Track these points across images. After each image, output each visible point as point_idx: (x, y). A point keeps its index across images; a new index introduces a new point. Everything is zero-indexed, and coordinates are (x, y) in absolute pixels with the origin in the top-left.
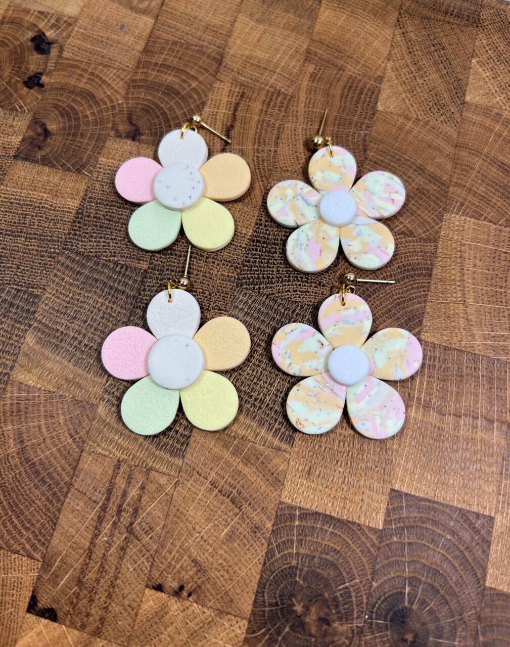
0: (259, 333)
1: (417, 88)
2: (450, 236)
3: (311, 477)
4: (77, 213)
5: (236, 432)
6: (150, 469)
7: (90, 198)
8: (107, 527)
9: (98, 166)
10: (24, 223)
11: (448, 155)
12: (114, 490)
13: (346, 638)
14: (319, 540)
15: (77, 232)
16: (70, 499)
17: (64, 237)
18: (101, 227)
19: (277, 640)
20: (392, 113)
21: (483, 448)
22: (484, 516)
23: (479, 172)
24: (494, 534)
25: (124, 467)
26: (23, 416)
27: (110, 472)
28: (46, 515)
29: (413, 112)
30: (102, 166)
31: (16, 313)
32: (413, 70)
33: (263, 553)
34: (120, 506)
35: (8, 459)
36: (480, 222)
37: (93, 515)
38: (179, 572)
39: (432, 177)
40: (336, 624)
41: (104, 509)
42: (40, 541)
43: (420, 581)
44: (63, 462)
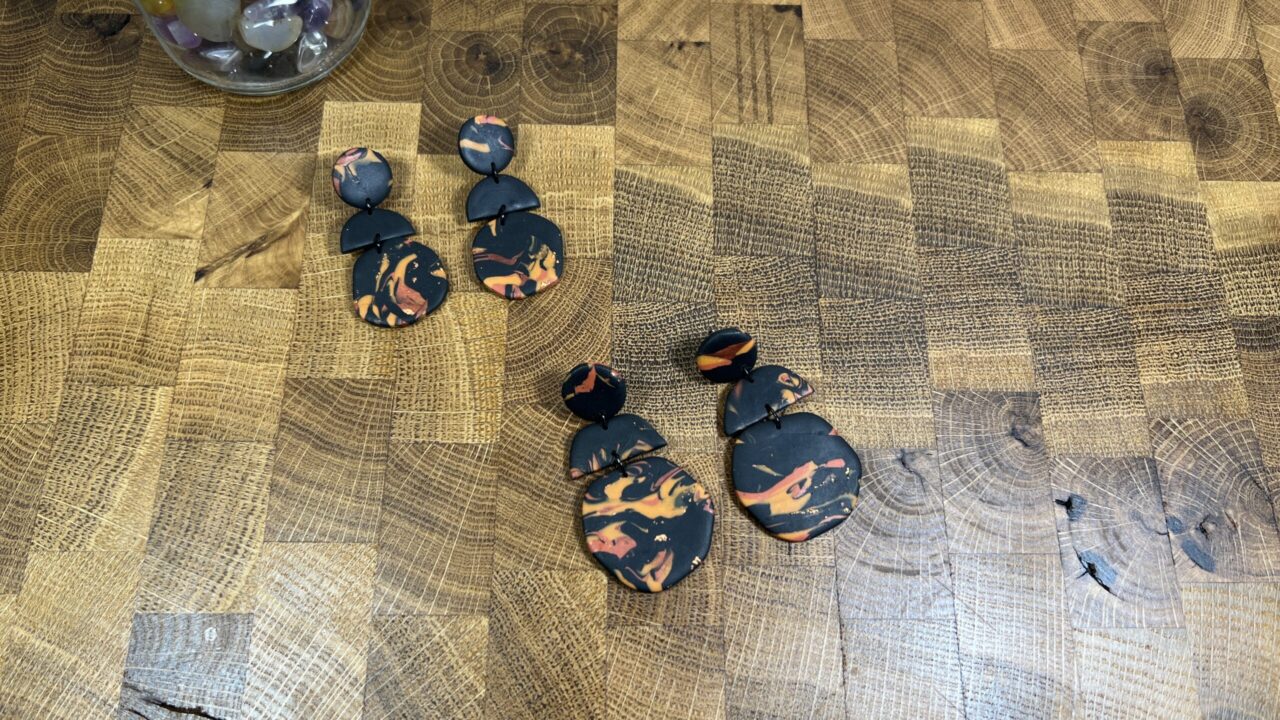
0: (676, 261)
1: (557, 622)
2: (490, 414)
3: (591, 150)
4: (926, 342)
5: (671, 169)
6: (741, 122)
7: (920, 364)
9: (931, 406)
10: (980, 317)
11: (503, 524)
12: (766, 101)
13: (534, 46)
14: (572, 105)
15: (913, 321)
16: (802, 86)
17: (927, 312)
18: (889, 333)
19: (591, 32)
20: (586, 571)
22: (426, 152)
23: (462, 508)
24: (417, 142)
25: (766, 118)
26: (878, 137)
27: (775, 114)
28: (818, 71)
29: (558, 581)
30: (924, 406)
31: (935, 224)
32: (568, 653)
33: (618, 87)
34: (755, 91)
36: (455, 441)
37: (777, 80)
38: (686, 58)
39: (520, 486)
40: (545, 52)
41: (769, 86)
42: (814, 52)
43: (478, 94)
44: (822, 111)
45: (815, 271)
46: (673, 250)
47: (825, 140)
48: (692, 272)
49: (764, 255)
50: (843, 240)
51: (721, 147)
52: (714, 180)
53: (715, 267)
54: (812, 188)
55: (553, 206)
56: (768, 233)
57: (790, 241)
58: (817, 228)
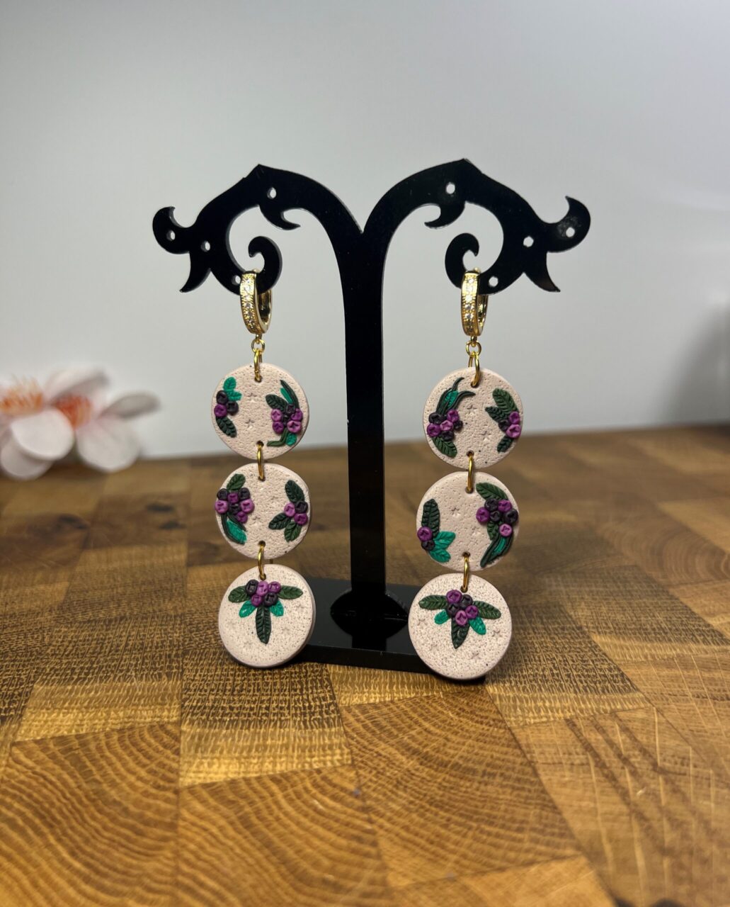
8: (628, 780)
12: (593, 745)
16: (546, 775)
28: (530, 804)
34: (619, 756)
35: (413, 774)
41: (601, 765)
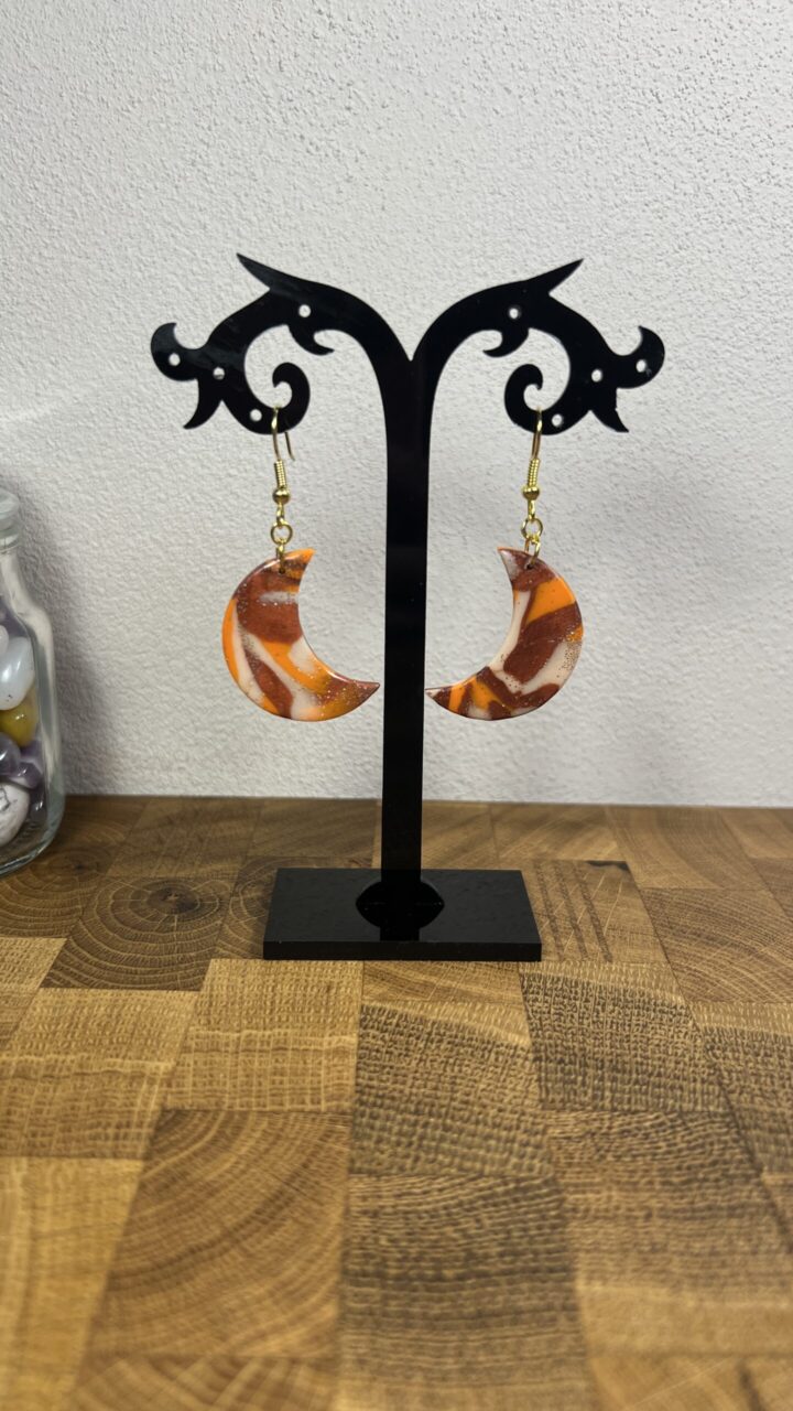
0: (473, 1118)
3: (324, 985)
5: (455, 1006)
6: (562, 959)
13: (250, 890)
21: (41, 1046)
22: (54, 986)
24: (44, 976)
25: (600, 956)
26: (783, 977)
27: (614, 952)
37: (607, 922)
40: (265, 895)
42: (655, 899)
43: (158, 931)
44: (686, 951)
45: (738, 1133)
46: (467, 1103)
47: (699, 979)
48: (504, 1133)
49: (636, 1112)
50: (774, 1092)
51: (534, 984)
52: (529, 1018)
53: (547, 1127)
54: (698, 1030)
55: (250, 1047)
56: (637, 1082)
57: (679, 1093)
58: (723, 1078)
